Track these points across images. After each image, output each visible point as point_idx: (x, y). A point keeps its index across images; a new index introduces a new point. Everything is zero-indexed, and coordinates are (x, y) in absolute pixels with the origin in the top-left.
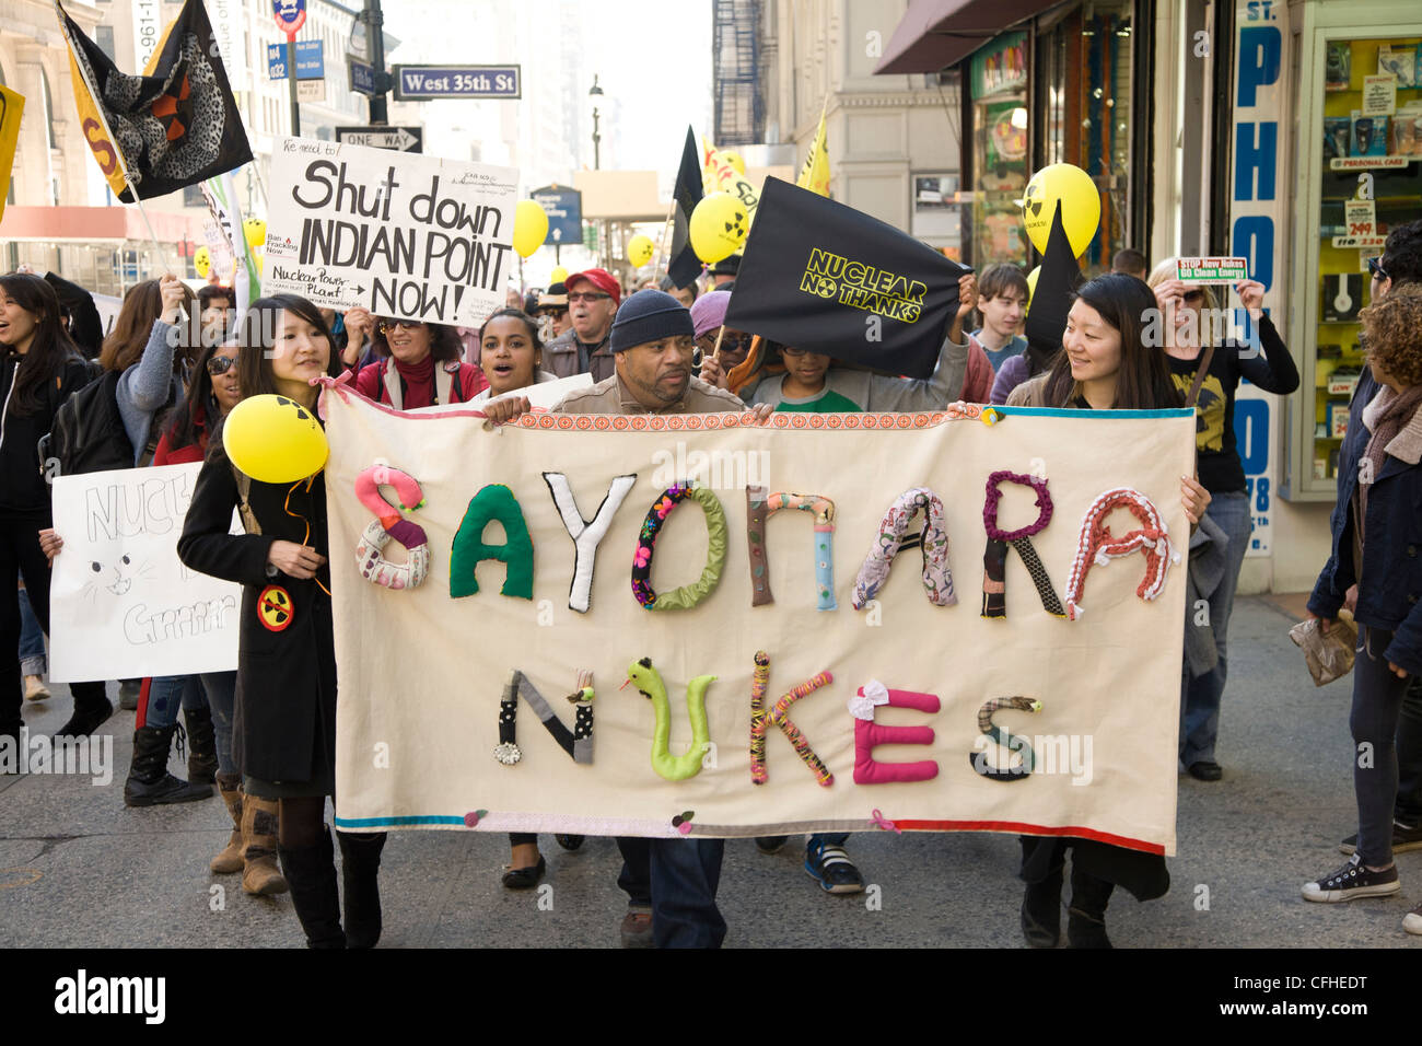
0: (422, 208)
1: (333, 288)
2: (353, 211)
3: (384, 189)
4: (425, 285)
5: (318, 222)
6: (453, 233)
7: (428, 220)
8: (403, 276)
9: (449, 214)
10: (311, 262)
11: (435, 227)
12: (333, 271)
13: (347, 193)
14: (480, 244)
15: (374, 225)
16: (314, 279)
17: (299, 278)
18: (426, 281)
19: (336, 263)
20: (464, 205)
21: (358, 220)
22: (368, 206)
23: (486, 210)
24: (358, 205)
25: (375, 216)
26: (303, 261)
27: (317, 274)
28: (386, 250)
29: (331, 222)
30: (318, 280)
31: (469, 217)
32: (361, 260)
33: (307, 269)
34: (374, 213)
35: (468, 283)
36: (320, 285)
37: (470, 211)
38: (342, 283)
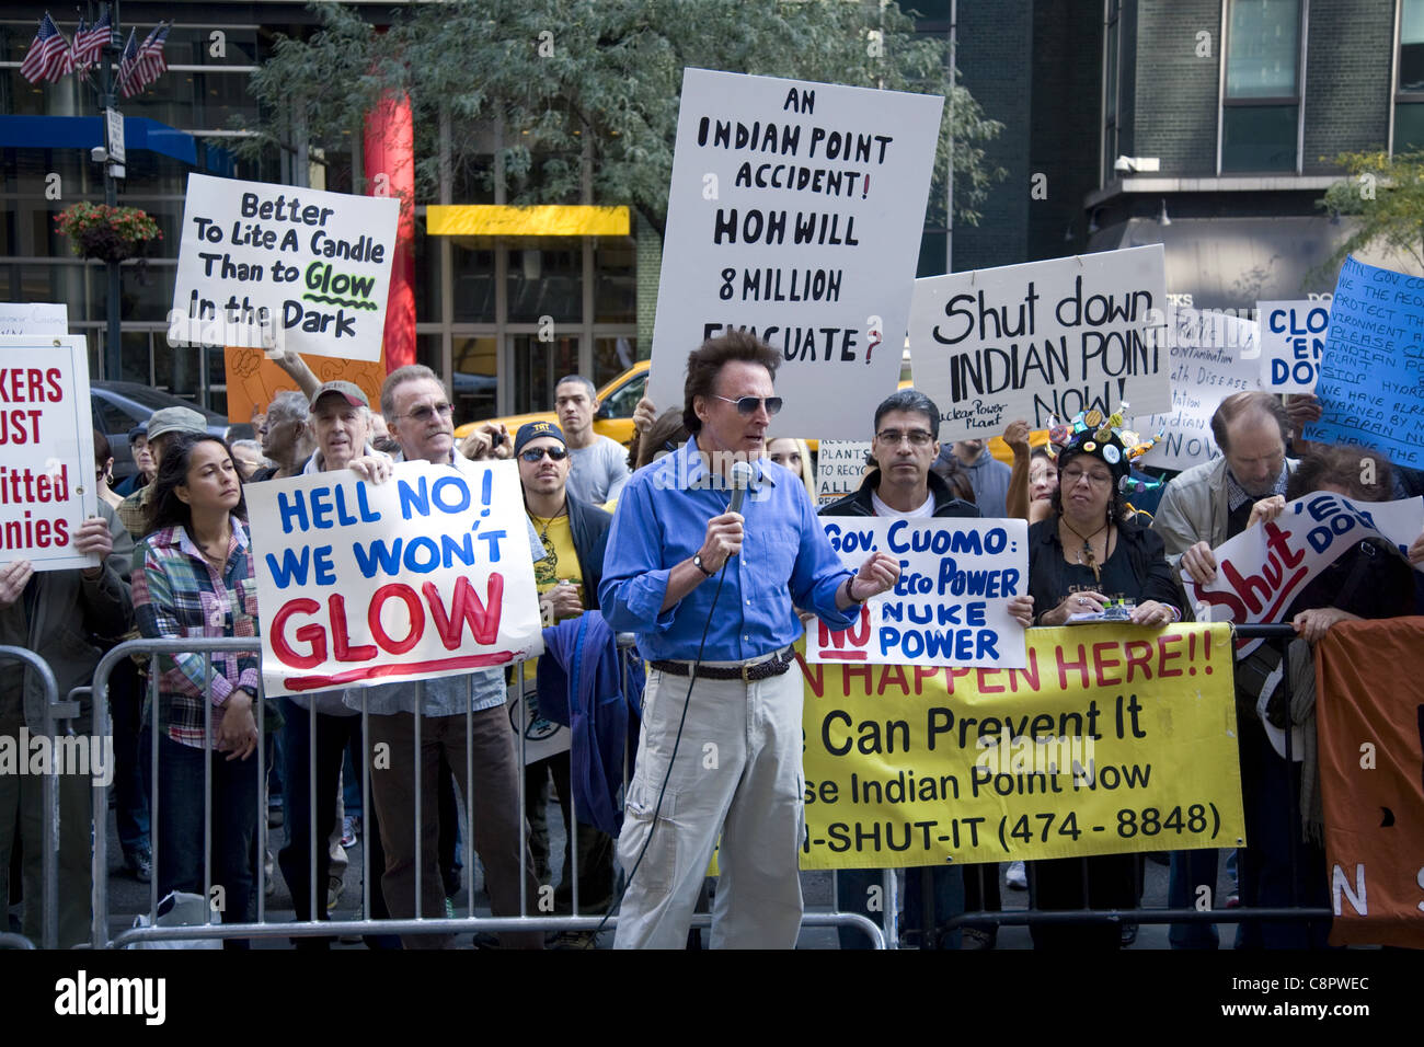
0: (1069, 312)
1: (993, 416)
2: (999, 335)
3: (1027, 304)
4: (1087, 388)
5: (965, 357)
6: (1105, 329)
7: (1078, 322)
8: (1061, 384)
9: (1097, 310)
10: (965, 397)
11: (1085, 327)
12: (988, 400)
13: (989, 319)
14: (1135, 331)
15: (1023, 343)
16: (971, 413)
17: (956, 417)
18: (1086, 383)
19: (990, 391)
20: (1111, 298)
21: (1005, 344)
22: (1013, 326)
23: (1135, 295)
24: (1002, 329)
25: (1023, 333)
26: (956, 399)
27: (974, 408)
28: (1040, 365)
29: (978, 353)
30: (975, 415)
31: (1119, 309)
32: (1015, 381)
33: (962, 405)
34: (1021, 330)
35: (1129, 372)
36: (978, 417)
37: (1119, 302)
38: (1000, 409)
